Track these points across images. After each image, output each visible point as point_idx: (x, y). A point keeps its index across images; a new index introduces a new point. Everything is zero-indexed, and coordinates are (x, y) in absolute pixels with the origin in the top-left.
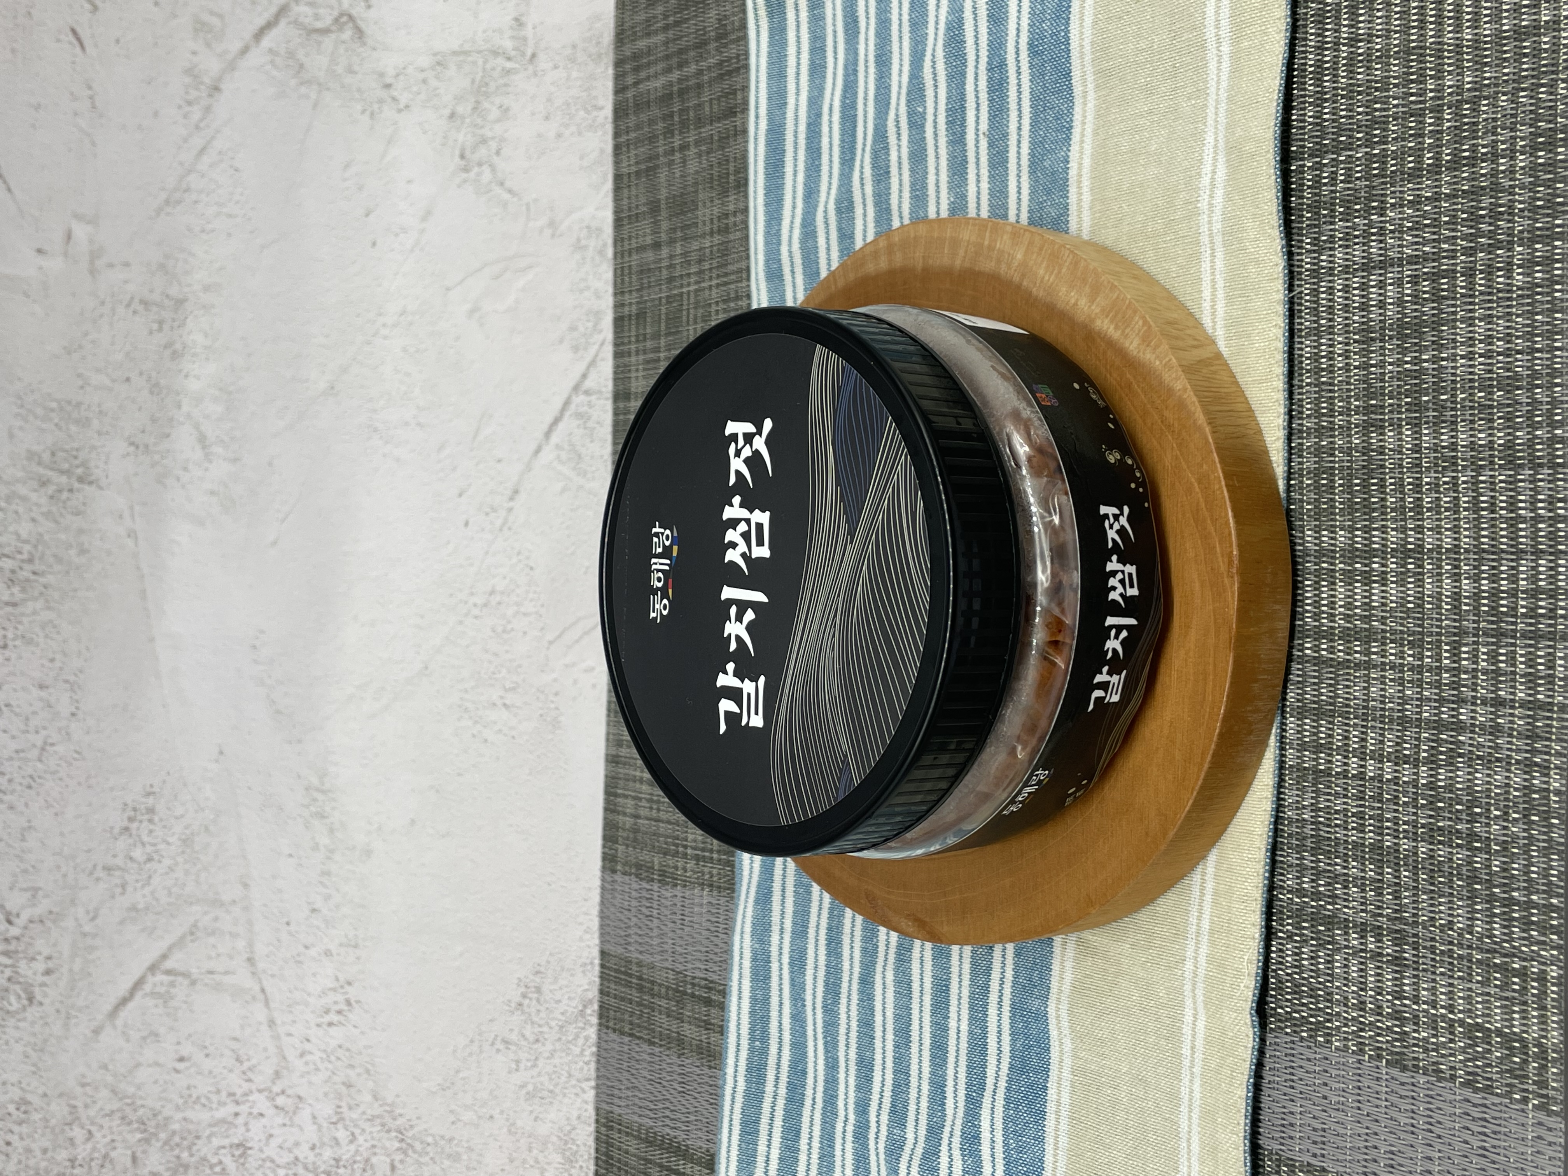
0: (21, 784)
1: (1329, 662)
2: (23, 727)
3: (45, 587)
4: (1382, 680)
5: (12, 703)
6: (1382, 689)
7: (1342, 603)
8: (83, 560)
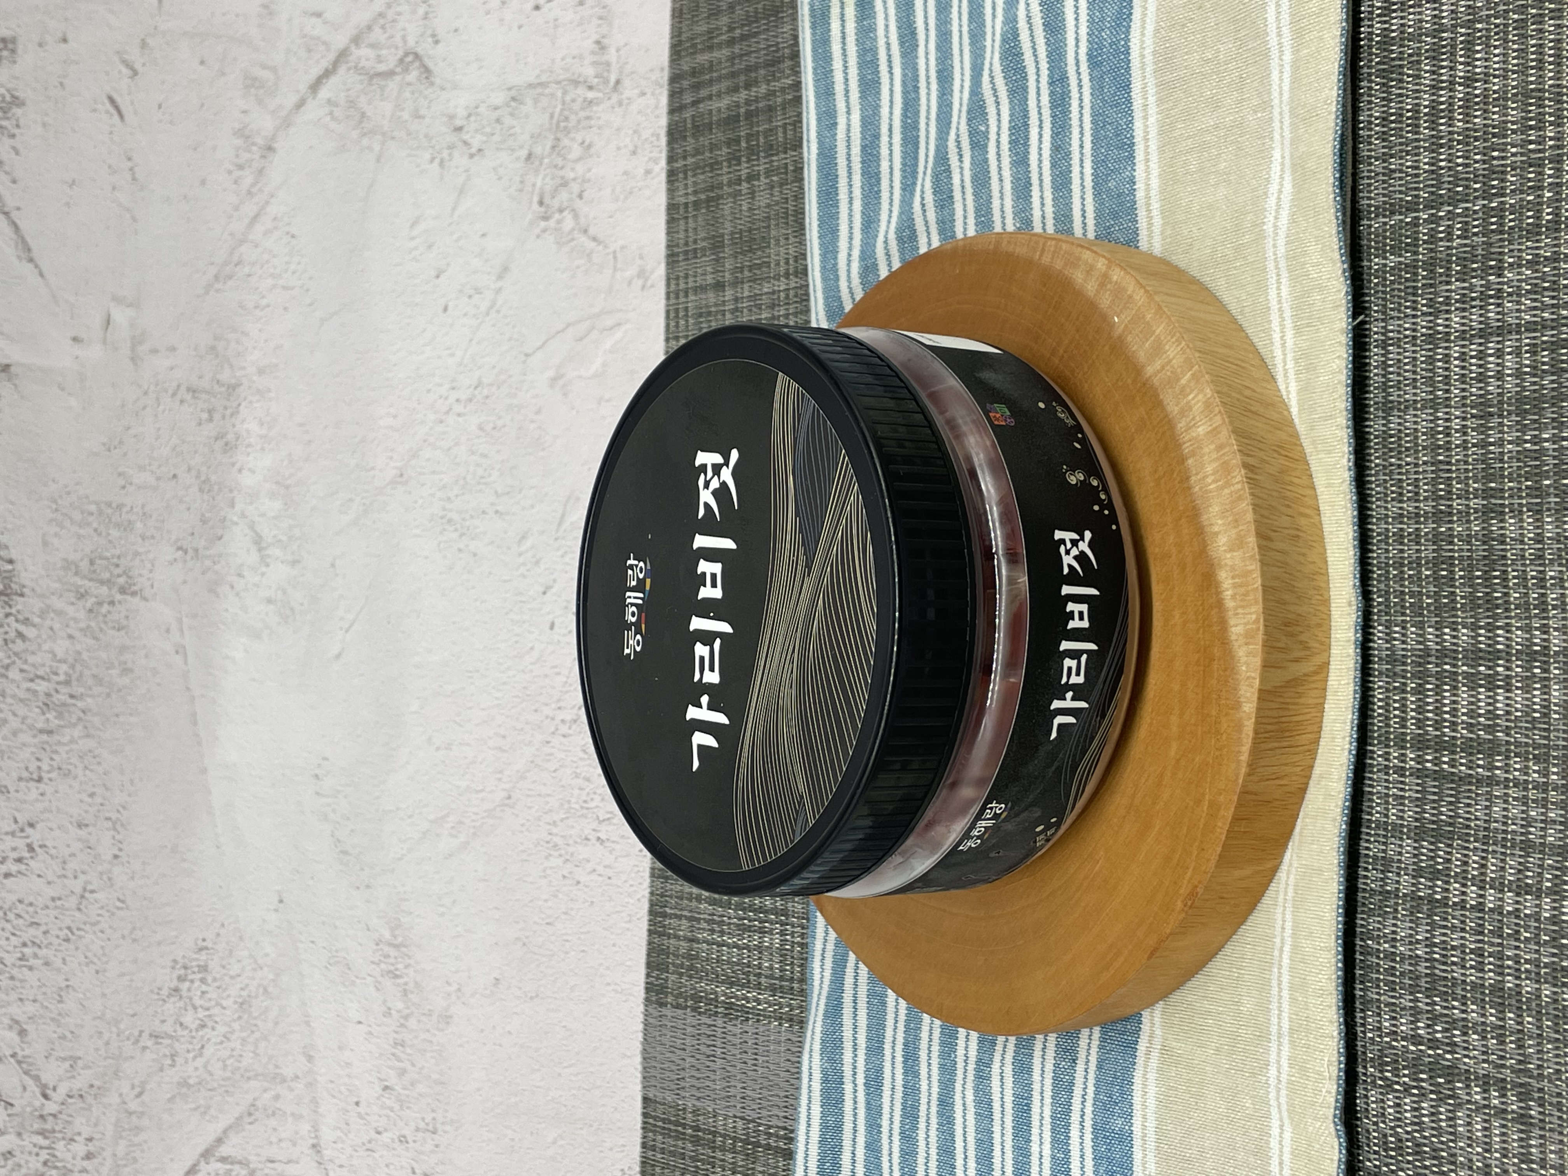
0: (58, 937)
1: (1450, 777)
2: (60, 872)
3: (84, 712)
4: (1505, 798)
5: (50, 844)
6: (1505, 809)
7: (1465, 710)
8: (126, 680)
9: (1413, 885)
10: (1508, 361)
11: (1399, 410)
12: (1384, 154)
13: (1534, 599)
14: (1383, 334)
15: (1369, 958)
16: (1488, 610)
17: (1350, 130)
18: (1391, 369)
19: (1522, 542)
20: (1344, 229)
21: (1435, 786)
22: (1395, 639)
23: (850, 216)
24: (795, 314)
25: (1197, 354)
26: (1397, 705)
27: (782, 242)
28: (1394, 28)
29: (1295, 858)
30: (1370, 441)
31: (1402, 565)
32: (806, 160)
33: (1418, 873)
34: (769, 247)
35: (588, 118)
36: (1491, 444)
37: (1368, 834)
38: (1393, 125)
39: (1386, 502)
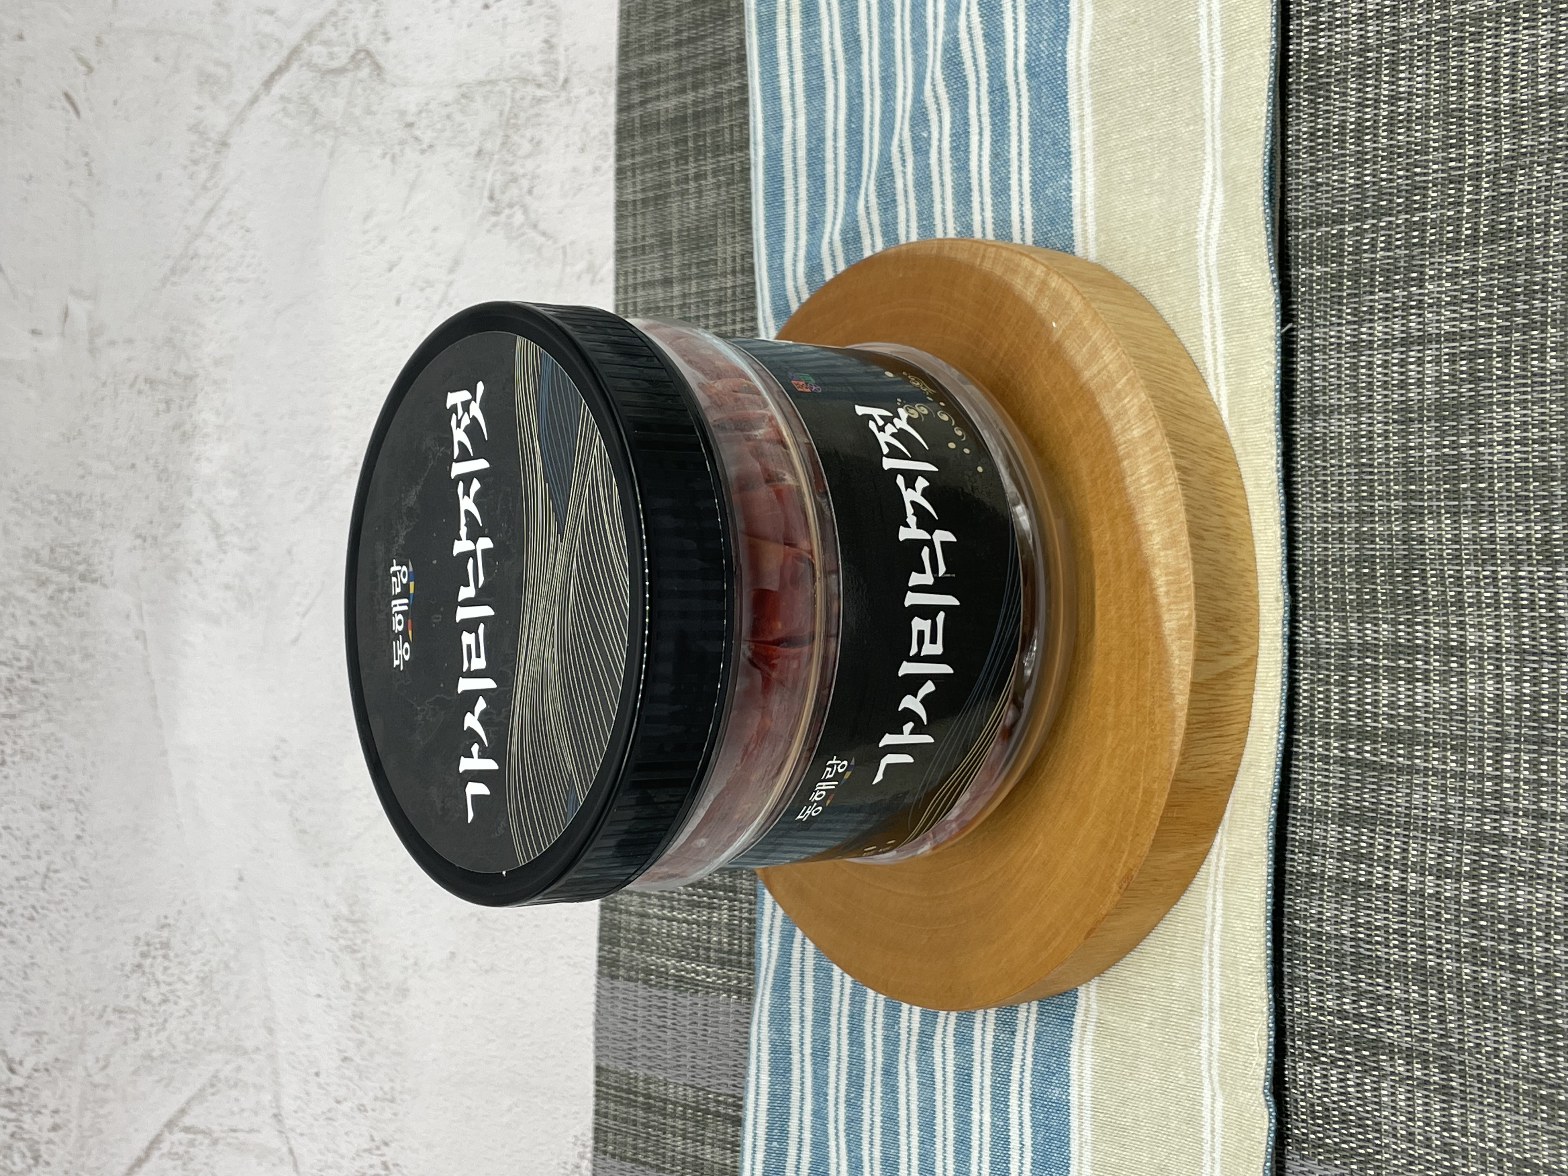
0: (22, 915)
1: (1372, 766)
2: (24, 852)
3: (46, 697)
4: (1425, 786)
5: (14, 826)
6: (1425, 797)
7: (1385, 702)
8: (87, 665)
9: (1338, 868)
10: (1428, 369)
11: (1325, 414)
12: (1311, 167)
13: (1452, 597)
14: (1309, 341)
15: (1296, 936)
16: (1408, 606)
17: (1278, 144)
18: (1317, 375)
19: (1440, 542)
20: (1273, 240)
21: (1357, 774)
22: (1319, 633)
23: (796, 217)
24: (742, 311)
25: (1132, 360)
26: (1321, 696)
27: (729, 240)
28: (1322, 46)
29: (1225, 840)
30: (1297, 443)
31: (1326, 562)
32: (752, 161)
33: (1343, 856)
34: (716, 244)
35: (538, 115)
36: (1412, 448)
37: (1294, 819)
38: (1321, 140)
39: (1312, 502)
